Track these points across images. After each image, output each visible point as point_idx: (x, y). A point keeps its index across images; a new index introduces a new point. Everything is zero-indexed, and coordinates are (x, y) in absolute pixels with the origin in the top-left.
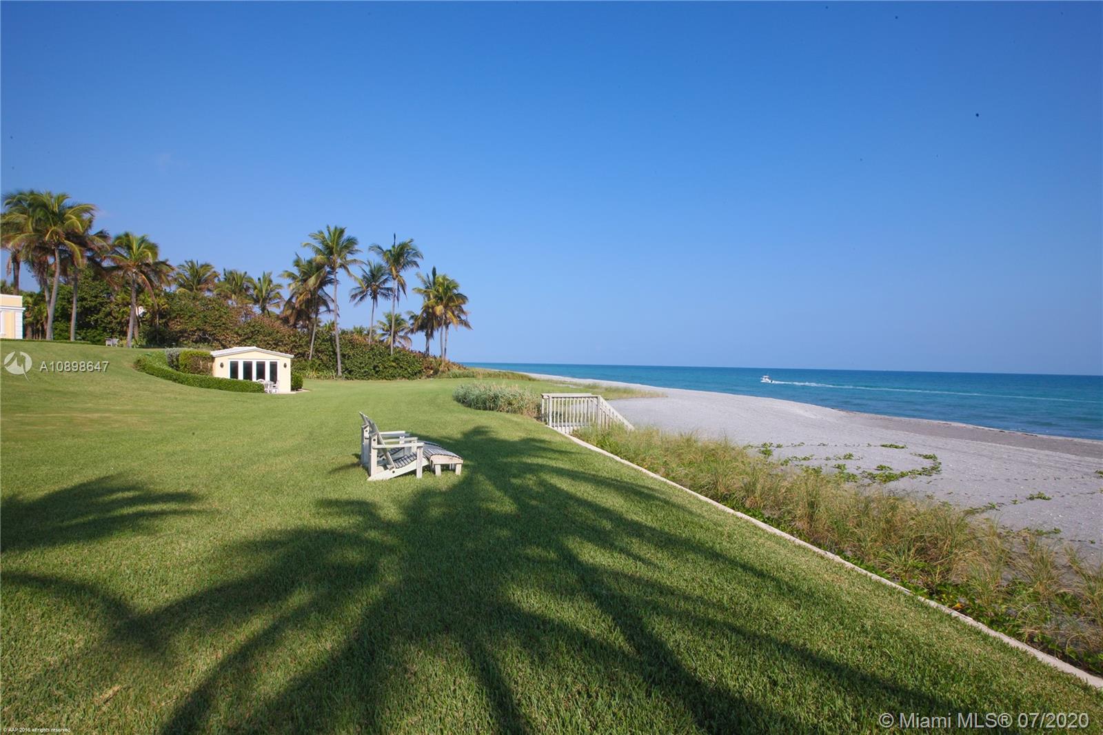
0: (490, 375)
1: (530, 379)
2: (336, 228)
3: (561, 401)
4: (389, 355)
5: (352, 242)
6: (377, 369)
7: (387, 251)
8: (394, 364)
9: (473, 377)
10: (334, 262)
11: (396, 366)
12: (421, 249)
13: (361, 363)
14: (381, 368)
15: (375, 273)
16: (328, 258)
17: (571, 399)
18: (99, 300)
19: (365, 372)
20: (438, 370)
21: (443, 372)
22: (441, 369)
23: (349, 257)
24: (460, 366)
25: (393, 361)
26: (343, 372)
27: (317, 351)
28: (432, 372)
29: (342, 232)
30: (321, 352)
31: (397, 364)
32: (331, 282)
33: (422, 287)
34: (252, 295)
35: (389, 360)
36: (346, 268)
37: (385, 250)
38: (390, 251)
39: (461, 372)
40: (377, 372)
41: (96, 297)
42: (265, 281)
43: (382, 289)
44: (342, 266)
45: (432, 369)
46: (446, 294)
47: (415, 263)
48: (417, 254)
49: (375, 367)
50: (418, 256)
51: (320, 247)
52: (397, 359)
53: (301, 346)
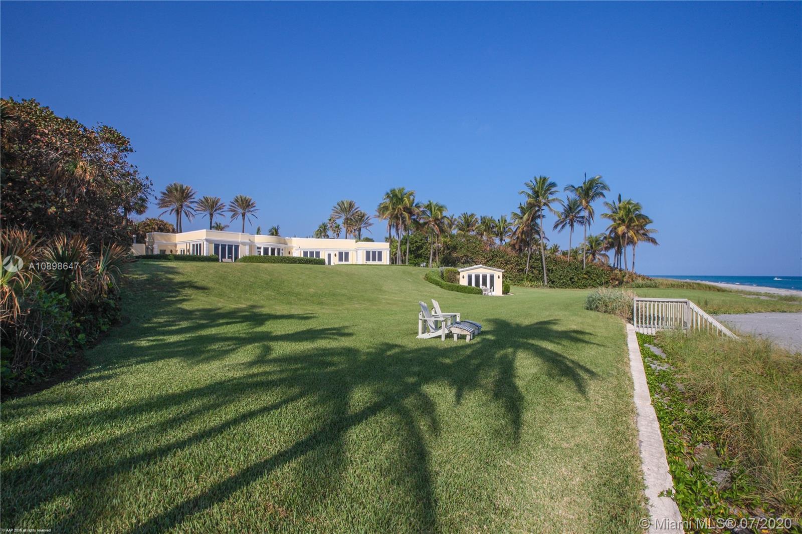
0: (673, 286)
1: (719, 290)
2: (541, 177)
3: (650, 305)
4: (583, 269)
5: (553, 185)
6: (573, 280)
7: (579, 187)
8: (585, 276)
9: (656, 287)
10: (540, 202)
11: (588, 278)
12: (607, 183)
13: (560, 276)
14: (576, 279)
15: (572, 207)
16: (536, 201)
17: (674, 303)
18: (423, 242)
19: (564, 282)
20: (623, 281)
21: (627, 282)
22: (625, 280)
23: (551, 197)
24: (644, 278)
25: (585, 274)
26: (548, 283)
27: (531, 267)
28: (617, 283)
29: (545, 179)
30: (534, 268)
31: (589, 276)
32: (539, 217)
33: (609, 213)
34: (495, 232)
35: (582, 273)
36: (548, 205)
37: (576, 187)
38: (581, 187)
39: (644, 282)
40: (573, 283)
41: (421, 240)
42: (502, 221)
43: (577, 217)
44: (545, 204)
45: (617, 280)
46: (627, 215)
47: (602, 194)
48: (604, 187)
49: (571, 279)
50: (605, 189)
51: (530, 192)
52: (588, 272)
53: (521, 264)
